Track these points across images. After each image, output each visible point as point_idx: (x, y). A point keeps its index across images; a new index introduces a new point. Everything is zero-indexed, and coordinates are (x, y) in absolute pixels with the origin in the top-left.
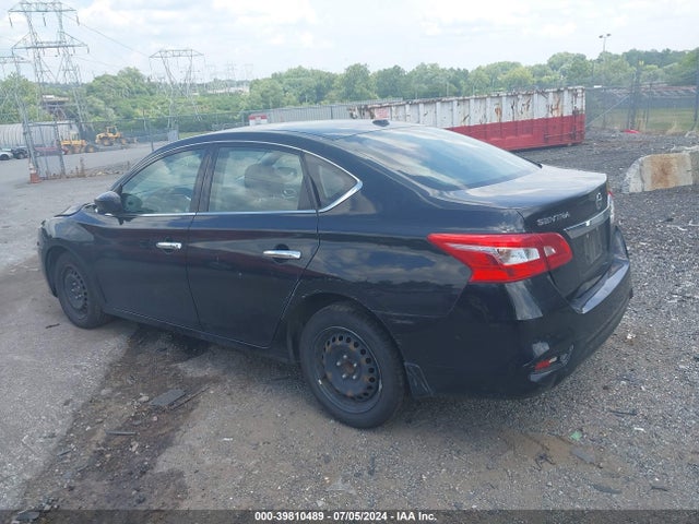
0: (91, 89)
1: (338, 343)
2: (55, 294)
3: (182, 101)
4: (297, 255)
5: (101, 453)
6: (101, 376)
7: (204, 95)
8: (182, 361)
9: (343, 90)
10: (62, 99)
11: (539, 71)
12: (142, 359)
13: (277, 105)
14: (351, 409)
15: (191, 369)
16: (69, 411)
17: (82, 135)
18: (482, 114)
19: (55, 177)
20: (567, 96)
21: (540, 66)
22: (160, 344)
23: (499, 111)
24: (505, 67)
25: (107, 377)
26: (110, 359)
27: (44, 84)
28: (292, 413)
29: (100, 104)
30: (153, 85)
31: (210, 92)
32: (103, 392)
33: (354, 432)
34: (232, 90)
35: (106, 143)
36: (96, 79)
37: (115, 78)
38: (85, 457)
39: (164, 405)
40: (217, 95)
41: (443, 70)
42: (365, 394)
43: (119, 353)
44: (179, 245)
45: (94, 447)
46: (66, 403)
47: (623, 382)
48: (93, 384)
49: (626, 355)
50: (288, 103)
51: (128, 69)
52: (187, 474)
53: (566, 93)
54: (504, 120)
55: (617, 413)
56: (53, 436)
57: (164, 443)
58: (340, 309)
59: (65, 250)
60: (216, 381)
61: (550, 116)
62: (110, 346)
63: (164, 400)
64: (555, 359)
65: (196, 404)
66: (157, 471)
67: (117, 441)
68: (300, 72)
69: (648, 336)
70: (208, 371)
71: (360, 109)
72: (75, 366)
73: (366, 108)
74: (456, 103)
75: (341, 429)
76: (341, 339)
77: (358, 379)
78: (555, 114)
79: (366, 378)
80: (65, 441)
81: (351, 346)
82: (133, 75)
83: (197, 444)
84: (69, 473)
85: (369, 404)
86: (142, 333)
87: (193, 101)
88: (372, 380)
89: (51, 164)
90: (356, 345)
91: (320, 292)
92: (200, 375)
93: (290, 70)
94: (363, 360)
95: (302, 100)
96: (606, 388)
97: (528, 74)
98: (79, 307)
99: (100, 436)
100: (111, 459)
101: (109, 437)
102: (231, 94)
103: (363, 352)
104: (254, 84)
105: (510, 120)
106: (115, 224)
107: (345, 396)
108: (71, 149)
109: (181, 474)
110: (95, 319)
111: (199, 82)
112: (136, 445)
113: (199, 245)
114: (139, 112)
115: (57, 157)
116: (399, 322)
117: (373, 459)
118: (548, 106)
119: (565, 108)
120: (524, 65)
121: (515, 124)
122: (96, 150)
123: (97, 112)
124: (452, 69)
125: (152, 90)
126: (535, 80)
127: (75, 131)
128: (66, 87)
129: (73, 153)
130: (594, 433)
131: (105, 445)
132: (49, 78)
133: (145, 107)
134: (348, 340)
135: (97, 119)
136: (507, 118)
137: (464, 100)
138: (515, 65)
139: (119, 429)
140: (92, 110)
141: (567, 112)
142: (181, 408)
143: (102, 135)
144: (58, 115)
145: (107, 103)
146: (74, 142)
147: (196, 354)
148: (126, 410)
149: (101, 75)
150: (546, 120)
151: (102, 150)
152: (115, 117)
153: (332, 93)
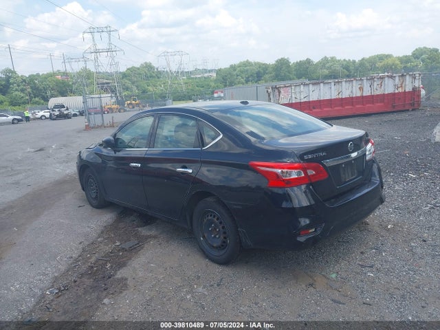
0: (124, 75)
1: (210, 218)
2: (83, 189)
3: (177, 82)
4: (190, 171)
5: (92, 267)
6: (99, 232)
7: (189, 78)
8: (141, 227)
9: (273, 74)
10: (108, 81)
11: (405, 60)
12: (121, 225)
13: (231, 84)
14: (215, 253)
15: (144, 231)
16: (81, 246)
17: (118, 102)
18: (350, 90)
19: (99, 127)
20: (408, 78)
21: (406, 56)
22: (132, 218)
23: (361, 89)
24: (381, 58)
25: (102, 232)
26: (105, 224)
27: (100, 73)
28: (188, 255)
29: (129, 84)
30: (160, 73)
31: (192, 76)
32: (99, 240)
33: (217, 266)
34: (206, 75)
35: (131, 107)
36: (128, 69)
37: (138, 69)
38: (84, 268)
39: (127, 248)
40: (196, 78)
41: (339, 61)
42: (223, 246)
43: (111, 221)
44: (139, 165)
45: (89, 264)
46: (81, 243)
47: (374, 251)
48: (95, 235)
49: (382, 236)
50: (239, 83)
51: (146, 63)
52: (129, 279)
53: (408, 77)
54: (364, 95)
55: (362, 266)
56: (72, 258)
57: (122, 265)
58: (210, 199)
59: (89, 167)
60: (155, 237)
61: (396, 91)
62: (107, 217)
63: (127, 245)
64: (313, 230)
65: (142, 248)
66: (116, 277)
67: (101, 262)
68: (247, 64)
69: (401, 227)
70: (153, 233)
71: (272, 88)
72: (88, 227)
73: (276, 87)
74: (333, 84)
75: (210, 263)
76: (211, 216)
77: (219, 237)
78: (400, 90)
79: (222, 237)
80: (77, 260)
81: (215, 220)
82: (149, 67)
83: (137, 266)
84: (75, 275)
85: (224, 251)
86: (124, 212)
87: (182, 82)
88: (225, 238)
89: (97, 120)
90: (218, 219)
91: (201, 190)
92: (148, 234)
93: (241, 63)
94: (221, 227)
95: (247, 81)
96: (362, 253)
97: (397, 62)
98: (94, 196)
99: (93, 260)
100: (96, 270)
101: (98, 260)
102: (205, 78)
103: (221, 223)
104: (219, 72)
105: (369, 94)
106: (112, 154)
107: (213, 246)
108: (111, 110)
109: (126, 279)
110: (101, 203)
111: (186, 70)
112: (109, 265)
113: (152, 165)
114: (150, 88)
115: (100, 115)
116: (235, 207)
117: (222, 279)
118: (395, 85)
119: (407, 87)
120: (395, 56)
121: (372, 96)
122: (125, 111)
123: (127, 89)
124: (345, 60)
125: (159, 75)
126: (403, 66)
127: (114, 100)
128: (111, 75)
129: (112, 112)
130: (344, 275)
131: (95, 264)
132: (102, 70)
133: (154, 86)
134: (214, 217)
135: (126, 93)
136: (367, 92)
137: (338, 82)
138: (388, 56)
139: (103, 257)
140: (124, 87)
141: (409, 88)
142: (134, 250)
143: (129, 102)
144: (106, 91)
145: (133, 83)
146: (113, 106)
147: (149, 224)
148: (108, 249)
149: (130, 67)
150: (394, 94)
151: (129, 111)
152: (137, 91)
153: (267, 76)
